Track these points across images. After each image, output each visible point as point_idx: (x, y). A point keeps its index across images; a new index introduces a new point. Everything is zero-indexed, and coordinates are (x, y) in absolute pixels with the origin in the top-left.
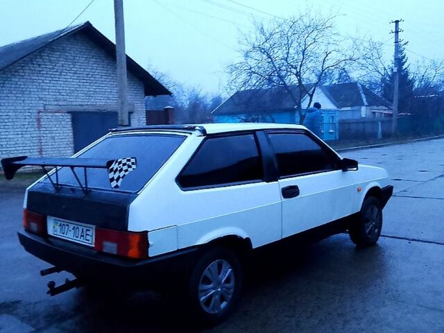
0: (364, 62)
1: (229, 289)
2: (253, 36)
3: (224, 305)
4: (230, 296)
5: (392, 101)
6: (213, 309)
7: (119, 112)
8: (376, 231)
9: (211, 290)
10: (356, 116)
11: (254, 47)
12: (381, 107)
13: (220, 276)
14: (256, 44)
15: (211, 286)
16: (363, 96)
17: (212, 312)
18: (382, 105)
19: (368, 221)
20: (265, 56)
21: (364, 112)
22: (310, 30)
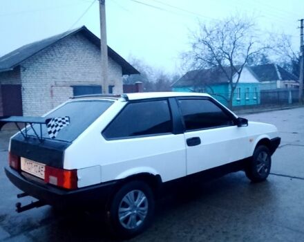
0: (278, 49)
1: (143, 211)
2: (199, 33)
3: (139, 223)
4: (144, 217)
5: (299, 77)
6: (130, 225)
7: (103, 86)
8: (266, 170)
9: (128, 212)
10: (273, 87)
11: (199, 41)
12: (291, 81)
13: (136, 202)
14: (201, 38)
15: (128, 209)
16: (278, 73)
17: (129, 228)
18: (292, 79)
19: (259, 163)
20: (207, 47)
21: (279, 84)
22: (239, 27)
